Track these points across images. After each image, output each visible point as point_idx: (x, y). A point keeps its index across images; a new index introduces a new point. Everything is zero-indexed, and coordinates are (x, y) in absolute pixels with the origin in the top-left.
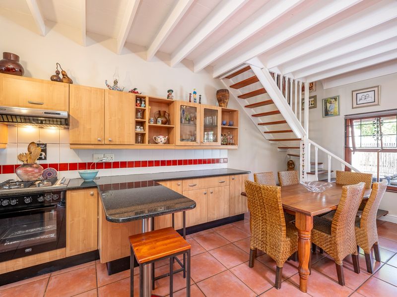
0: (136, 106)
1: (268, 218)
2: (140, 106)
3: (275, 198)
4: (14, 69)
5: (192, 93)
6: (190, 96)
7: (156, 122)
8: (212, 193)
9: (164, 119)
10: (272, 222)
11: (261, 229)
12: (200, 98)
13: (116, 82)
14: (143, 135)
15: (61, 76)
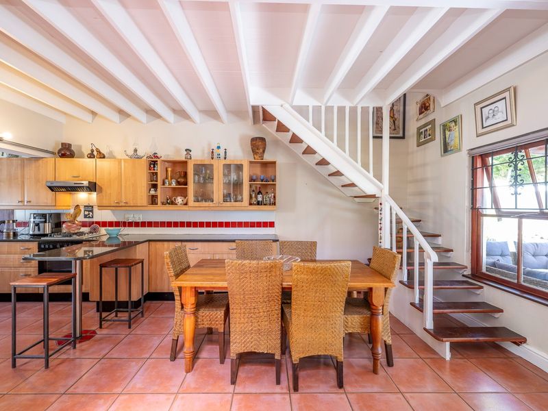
0: (150, 170)
2: (154, 170)
6: (213, 152)
12: (225, 152)
13: (136, 151)
14: (156, 197)
15: (95, 153)
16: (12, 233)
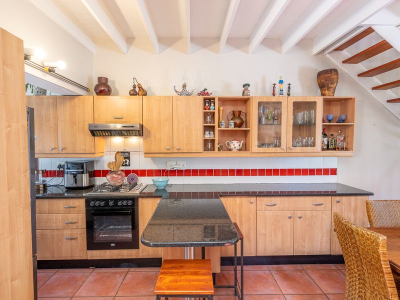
0: (205, 109)
1: (367, 280)
2: (209, 109)
3: (375, 253)
4: (104, 90)
5: (277, 83)
6: (274, 87)
7: (228, 125)
8: (300, 218)
9: (238, 121)
10: (374, 288)
11: (357, 292)
12: (289, 88)
13: (184, 86)
14: (213, 141)
15: (137, 89)
16: (42, 186)
